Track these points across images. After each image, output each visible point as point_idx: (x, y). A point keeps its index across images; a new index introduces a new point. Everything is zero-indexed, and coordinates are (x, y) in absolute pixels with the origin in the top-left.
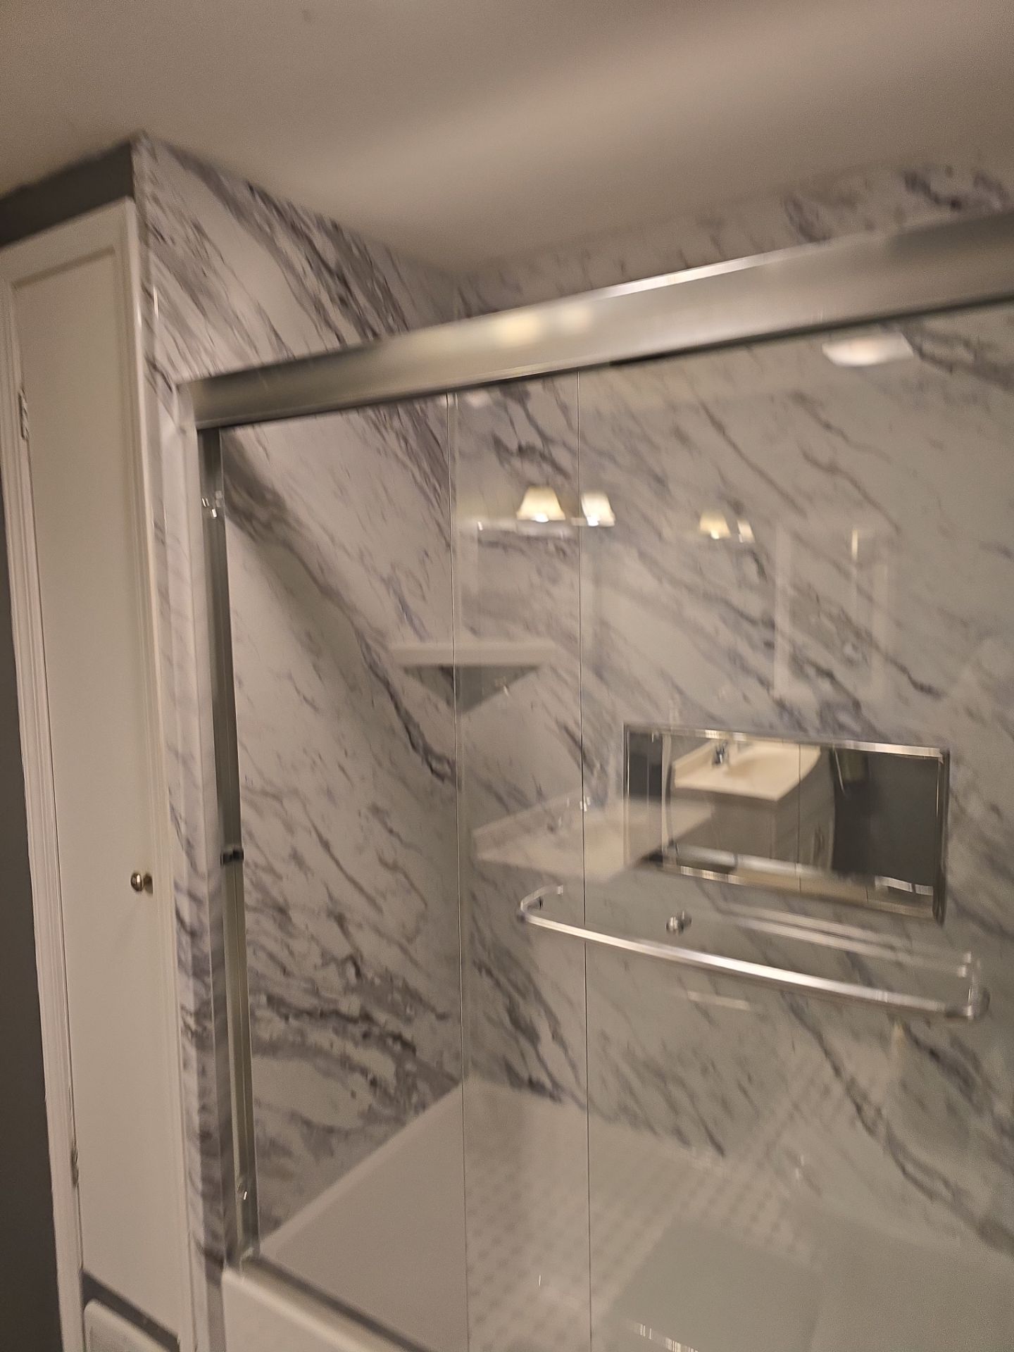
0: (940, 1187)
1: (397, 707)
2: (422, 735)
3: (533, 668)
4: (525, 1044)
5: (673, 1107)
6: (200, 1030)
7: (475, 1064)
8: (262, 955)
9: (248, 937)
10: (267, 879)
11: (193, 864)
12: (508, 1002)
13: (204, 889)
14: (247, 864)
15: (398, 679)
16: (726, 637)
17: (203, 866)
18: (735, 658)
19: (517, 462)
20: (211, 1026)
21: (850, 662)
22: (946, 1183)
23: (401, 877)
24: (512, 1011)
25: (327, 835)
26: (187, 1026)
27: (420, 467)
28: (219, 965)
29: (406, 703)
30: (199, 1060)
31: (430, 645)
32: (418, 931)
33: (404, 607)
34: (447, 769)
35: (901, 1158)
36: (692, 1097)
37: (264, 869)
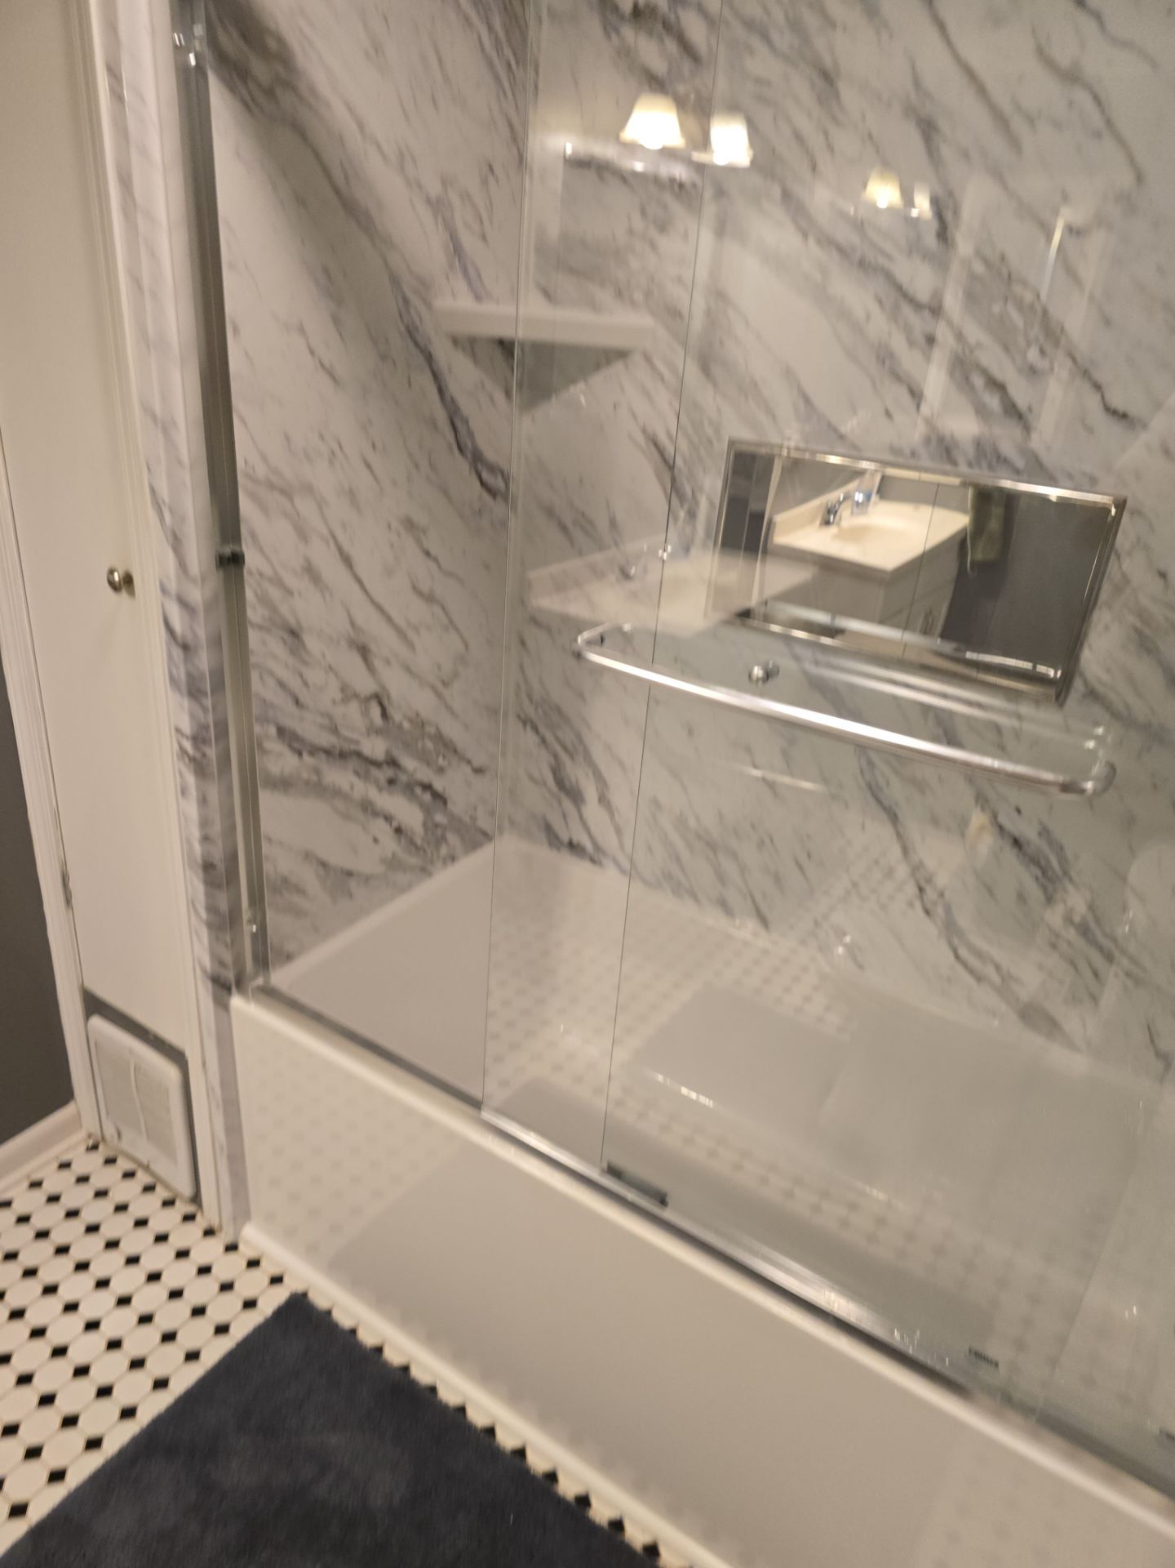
0: (990, 971)
1: (441, 391)
2: (471, 434)
3: (622, 354)
4: (567, 804)
5: (721, 878)
6: (198, 756)
7: (512, 823)
8: (271, 682)
9: (253, 659)
10: (275, 593)
11: (182, 565)
12: (552, 760)
13: (196, 596)
14: (250, 573)
15: (443, 352)
16: (879, 325)
17: (194, 567)
18: (885, 358)
19: (628, 32)
20: (212, 752)
21: (1032, 372)
22: (998, 968)
23: (437, 610)
24: (557, 772)
25: (346, 547)
26: (183, 751)
27: (491, 29)
28: (218, 686)
29: (454, 388)
30: (198, 788)
31: (487, 308)
32: (456, 675)
33: (456, 249)
34: (499, 483)
35: (956, 941)
36: (743, 870)
37: (270, 580)
